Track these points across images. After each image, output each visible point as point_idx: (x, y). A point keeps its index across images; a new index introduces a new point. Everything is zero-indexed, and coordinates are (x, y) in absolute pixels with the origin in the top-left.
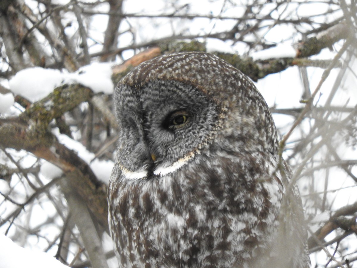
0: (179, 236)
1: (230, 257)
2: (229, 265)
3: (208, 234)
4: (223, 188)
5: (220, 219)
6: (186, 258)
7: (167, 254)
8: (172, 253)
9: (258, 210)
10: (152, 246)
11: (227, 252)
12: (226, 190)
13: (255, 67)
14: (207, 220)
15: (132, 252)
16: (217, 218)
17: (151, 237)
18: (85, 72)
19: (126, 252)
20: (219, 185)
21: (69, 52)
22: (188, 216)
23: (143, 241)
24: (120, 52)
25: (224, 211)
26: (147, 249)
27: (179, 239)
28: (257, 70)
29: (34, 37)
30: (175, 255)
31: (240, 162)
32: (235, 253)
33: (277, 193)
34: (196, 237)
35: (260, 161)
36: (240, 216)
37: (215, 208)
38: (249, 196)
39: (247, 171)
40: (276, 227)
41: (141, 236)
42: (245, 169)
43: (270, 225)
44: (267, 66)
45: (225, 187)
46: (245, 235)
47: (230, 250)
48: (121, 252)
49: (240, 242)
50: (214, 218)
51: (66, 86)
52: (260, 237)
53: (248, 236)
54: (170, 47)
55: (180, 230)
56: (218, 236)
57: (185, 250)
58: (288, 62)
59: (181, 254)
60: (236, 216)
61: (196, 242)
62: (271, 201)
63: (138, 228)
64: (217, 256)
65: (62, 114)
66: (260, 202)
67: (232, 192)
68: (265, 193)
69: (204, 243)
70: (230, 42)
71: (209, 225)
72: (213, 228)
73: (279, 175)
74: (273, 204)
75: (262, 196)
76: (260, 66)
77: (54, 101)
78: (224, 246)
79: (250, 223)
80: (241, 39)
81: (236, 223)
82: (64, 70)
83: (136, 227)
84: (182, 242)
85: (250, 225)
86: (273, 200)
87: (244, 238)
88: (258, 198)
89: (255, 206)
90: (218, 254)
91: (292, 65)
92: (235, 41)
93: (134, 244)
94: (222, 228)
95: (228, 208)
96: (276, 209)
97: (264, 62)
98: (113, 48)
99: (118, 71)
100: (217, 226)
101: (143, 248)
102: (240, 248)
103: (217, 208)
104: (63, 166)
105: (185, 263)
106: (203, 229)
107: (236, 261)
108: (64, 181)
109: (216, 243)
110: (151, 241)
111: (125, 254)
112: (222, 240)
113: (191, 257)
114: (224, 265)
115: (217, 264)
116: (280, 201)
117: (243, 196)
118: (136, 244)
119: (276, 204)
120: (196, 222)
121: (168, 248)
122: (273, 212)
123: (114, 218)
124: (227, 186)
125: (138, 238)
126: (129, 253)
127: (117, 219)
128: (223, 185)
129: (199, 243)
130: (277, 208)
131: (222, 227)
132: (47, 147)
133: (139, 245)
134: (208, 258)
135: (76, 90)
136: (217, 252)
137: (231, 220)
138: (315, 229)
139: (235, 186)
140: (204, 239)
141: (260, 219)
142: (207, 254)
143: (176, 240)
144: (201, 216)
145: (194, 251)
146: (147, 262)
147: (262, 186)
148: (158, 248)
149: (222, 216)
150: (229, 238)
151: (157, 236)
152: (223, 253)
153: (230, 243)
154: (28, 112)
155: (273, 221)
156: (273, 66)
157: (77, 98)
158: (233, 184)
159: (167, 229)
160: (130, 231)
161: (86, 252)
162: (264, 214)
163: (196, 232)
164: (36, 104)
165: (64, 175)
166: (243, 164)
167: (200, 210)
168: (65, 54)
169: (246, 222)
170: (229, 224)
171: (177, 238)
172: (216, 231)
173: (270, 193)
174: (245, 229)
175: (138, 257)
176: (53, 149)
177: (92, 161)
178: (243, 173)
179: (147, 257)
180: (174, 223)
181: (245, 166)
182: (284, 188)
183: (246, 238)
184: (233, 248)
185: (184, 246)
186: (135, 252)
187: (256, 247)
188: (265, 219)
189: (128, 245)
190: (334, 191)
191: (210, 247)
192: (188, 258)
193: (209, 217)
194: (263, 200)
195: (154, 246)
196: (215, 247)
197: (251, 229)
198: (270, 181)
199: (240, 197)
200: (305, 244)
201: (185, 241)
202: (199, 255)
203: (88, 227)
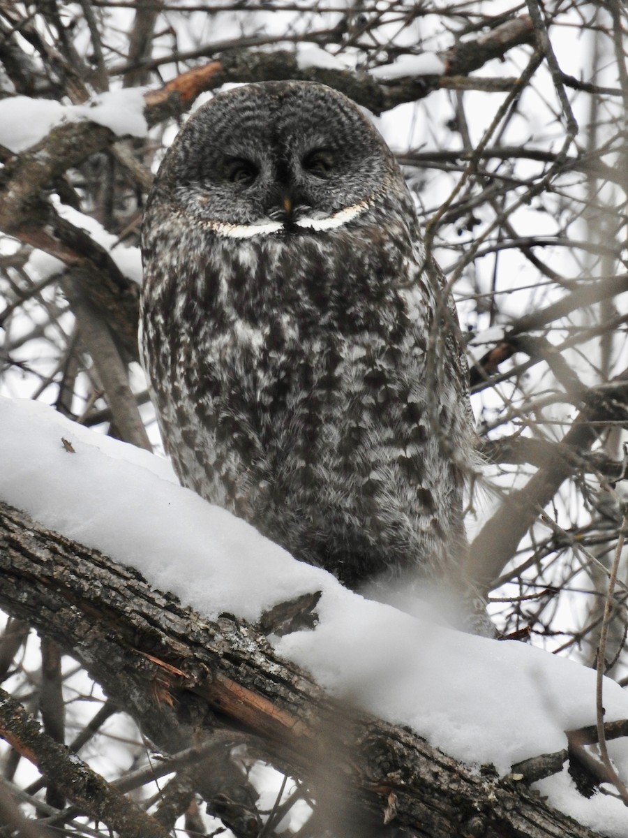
0: (255, 363)
1: (340, 400)
2: (339, 414)
3: (302, 362)
4: (328, 293)
5: (323, 339)
6: (268, 400)
7: (233, 392)
8: (242, 391)
9: (387, 329)
10: (210, 374)
11: (336, 394)
12: (332, 298)
13: (377, 91)
14: (301, 340)
15: (176, 384)
16: (319, 338)
17: (210, 359)
18: (101, 103)
19: (167, 386)
20: (322, 288)
21: (73, 70)
22: (267, 331)
23: (195, 364)
24: (155, 67)
25: (329, 327)
26: (201, 378)
27: (255, 368)
28: (381, 95)
29: (16, 45)
30: (246, 394)
31: (363, 257)
32: (349, 395)
33: (419, 304)
34: (284, 367)
35: (395, 258)
36: (357, 338)
37: (314, 322)
38: (372, 307)
39: (372, 272)
40: (415, 357)
41: (194, 354)
42: (369, 270)
43: (407, 355)
44: (397, 90)
45: (331, 293)
46: (365, 368)
47: (339, 389)
48: (159, 387)
49: (357, 377)
50: (312, 337)
51: (69, 126)
52: (390, 372)
53: (370, 370)
54: (238, 60)
55: (257, 353)
56: (320, 366)
57: (266, 387)
58: (432, 83)
59: (259, 393)
60: (351, 337)
61: (283, 374)
62: (408, 317)
63: (189, 340)
64: (320, 399)
65: (64, 171)
66: (391, 317)
67: (344, 302)
68: (400, 305)
69: (296, 378)
70: (334, 47)
71: (305, 347)
72: (311, 353)
73: (425, 278)
74: (413, 321)
75: (394, 308)
76: (385, 90)
77: (51, 151)
78: (331, 383)
79: (373, 348)
80: (353, 43)
81: (350, 347)
82: (66, 99)
83: (185, 338)
84: (260, 374)
85: (374, 351)
86: (413, 315)
87: (364, 371)
88: (387, 311)
89: (382, 323)
90: (320, 395)
91: (437, 87)
92: (345, 45)
93: (180, 371)
94: (327, 354)
95: (336, 324)
96: (416, 330)
97: (392, 83)
98: (144, 59)
99: (154, 100)
100: (319, 350)
101: (195, 376)
102: (358, 387)
103: (317, 322)
104: (66, 256)
105: (265, 409)
106: (294, 354)
107: (352, 409)
108: (69, 281)
109: (316, 377)
110: (210, 365)
111: (164, 389)
112: (326, 373)
113: (276, 399)
114: (331, 414)
115: (320, 413)
116: (423, 317)
117: (362, 307)
118: (182, 370)
119: (416, 321)
120: (283, 341)
121: (235, 381)
122: (411, 333)
123: (150, 326)
124: (335, 292)
125: (188, 357)
126: (170, 387)
127: (155, 324)
128: (329, 288)
129: (288, 376)
130: (419, 328)
131: (325, 352)
132: (41, 225)
133: (189, 371)
134: (305, 402)
135: (86, 133)
136: (319, 393)
137: (341, 342)
138: (479, 353)
139: (348, 293)
140: (297, 370)
141: (390, 344)
142: (303, 395)
143: (249, 369)
144: (291, 333)
145: (280, 390)
146: (200, 401)
147: (396, 293)
148: (219, 378)
149: (326, 335)
150: (339, 371)
151: (217, 356)
152: (329, 395)
153: (339, 379)
154: (7, 167)
155: (412, 348)
156: (408, 89)
157: (88, 146)
158: (345, 290)
159: (235, 345)
160: (175, 345)
161: (106, 396)
162: (397, 336)
163: (283, 358)
164: (21, 156)
165: (67, 272)
166: (367, 261)
167: (289, 323)
168: (66, 74)
169: (367, 347)
170: (337, 349)
171: (251, 367)
172: (317, 358)
173: (406, 304)
174: (364, 357)
175: (185, 392)
176: (49, 229)
177: (114, 246)
178: (364, 275)
179: (201, 393)
180: (246, 337)
181: (370, 265)
182: (432, 298)
183: (367, 372)
184: (345, 387)
185: (265, 380)
186: (181, 384)
187: (383, 387)
188: (398, 344)
189: (169, 373)
190: (510, 292)
191: (307, 384)
192: (271, 400)
193: (305, 334)
194: (395, 314)
195: (213, 374)
196: (315, 384)
197: (375, 358)
198: (409, 287)
199: (358, 308)
200: (464, 388)
201: (265, 371)
202: (289, 397)
203: (108, 355)
